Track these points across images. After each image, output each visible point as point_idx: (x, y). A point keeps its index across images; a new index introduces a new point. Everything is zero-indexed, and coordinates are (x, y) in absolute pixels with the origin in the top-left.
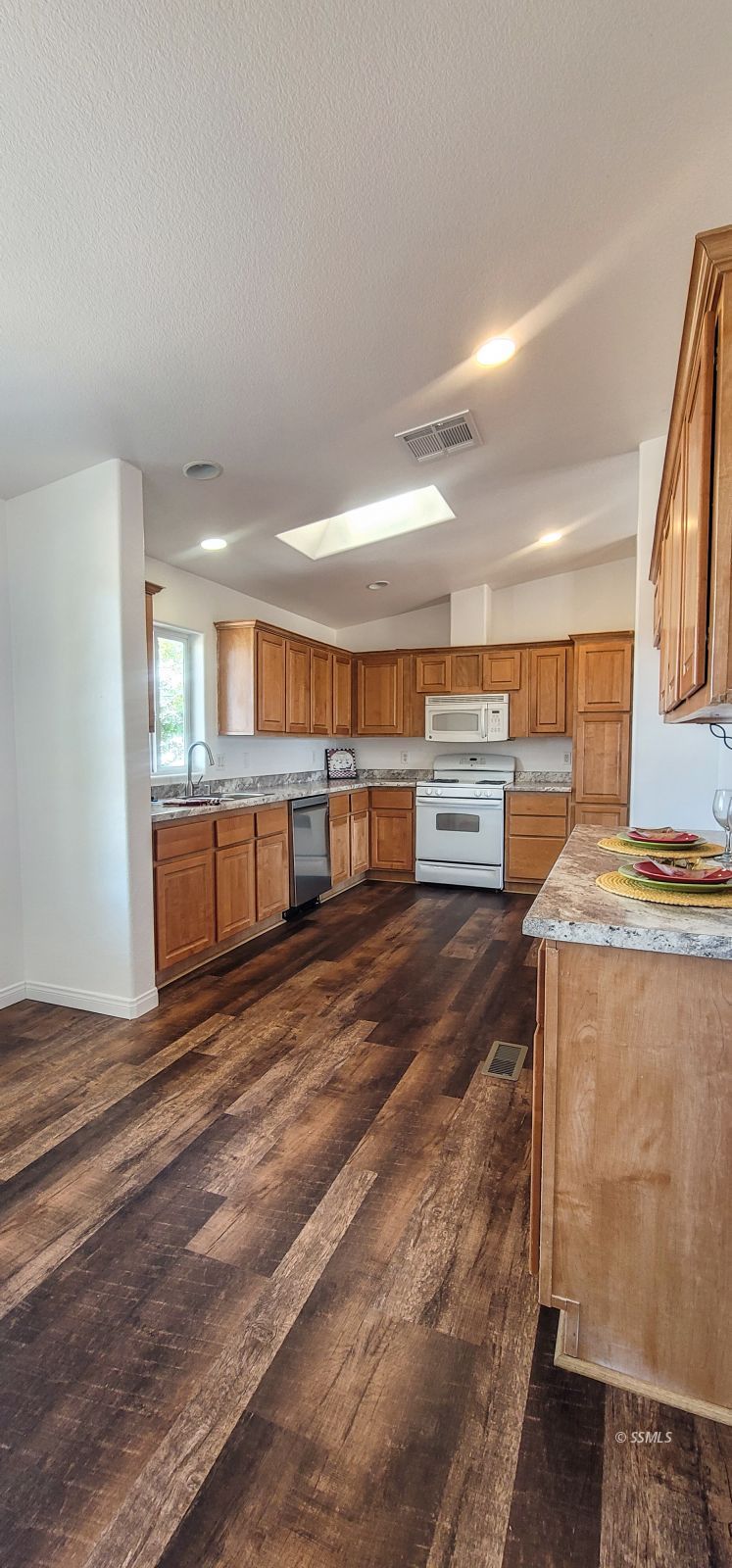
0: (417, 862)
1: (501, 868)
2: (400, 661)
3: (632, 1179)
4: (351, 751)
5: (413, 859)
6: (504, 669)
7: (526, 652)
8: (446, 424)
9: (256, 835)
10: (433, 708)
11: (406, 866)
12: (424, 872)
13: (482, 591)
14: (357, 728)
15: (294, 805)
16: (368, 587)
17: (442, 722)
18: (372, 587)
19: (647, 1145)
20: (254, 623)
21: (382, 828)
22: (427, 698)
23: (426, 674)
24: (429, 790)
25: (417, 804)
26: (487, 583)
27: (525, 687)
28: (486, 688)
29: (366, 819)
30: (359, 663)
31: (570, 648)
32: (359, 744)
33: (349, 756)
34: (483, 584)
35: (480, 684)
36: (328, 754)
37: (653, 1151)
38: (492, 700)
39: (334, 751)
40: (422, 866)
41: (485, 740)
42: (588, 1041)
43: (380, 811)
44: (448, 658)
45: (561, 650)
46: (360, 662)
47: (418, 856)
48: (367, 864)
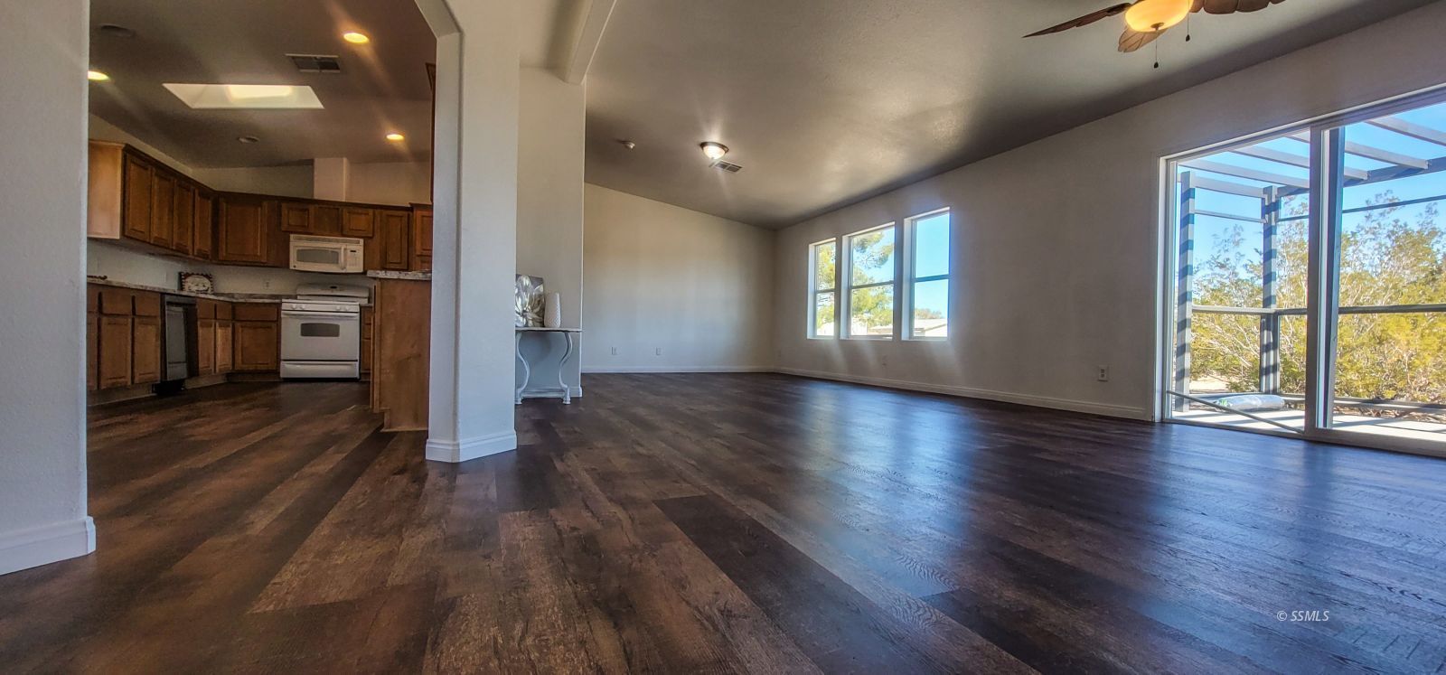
0: (282, 362)
1: (357, 363)
2: (265, 204)
3: (408, 358)
4: (208, 277)
5: (278, 360)
6: (361, 222)
7: (377, 211)
8: (323, 58)
9: (134, 313)
10: (297, 244)
11: (272, 367)
12: (288, 369)
13: (342, 161)
14: (216, 257)
15: (167, 298)
16: (238, 139)
17: (304, 255)
18: (243, 140)
19: (412, 347)
20: (123, 146)
21: (245, 336)
22: (292, 236)
23: (290, 217)
24: (294, 306)
25: (282, 316)
26: (347, 157)
27: (377, 237)
28: (344, 233)
29: (230, 329)
30: (219, 200)
31: (411, 213)
32: (217, 272)
33: (206, 281)
34: (342, 157)
35: (341, 231)
36: (182, 278)
37: (416, 347)
38: (351, 242)
39: (187, 275)
40: (287, 366)
41: (344, 271)
42: (392, 313)
43: (244, 324)
44: (312, 208)
45: (405, 213)
46: (221, 200)
47: (283, 357)
48: (230, 367)
